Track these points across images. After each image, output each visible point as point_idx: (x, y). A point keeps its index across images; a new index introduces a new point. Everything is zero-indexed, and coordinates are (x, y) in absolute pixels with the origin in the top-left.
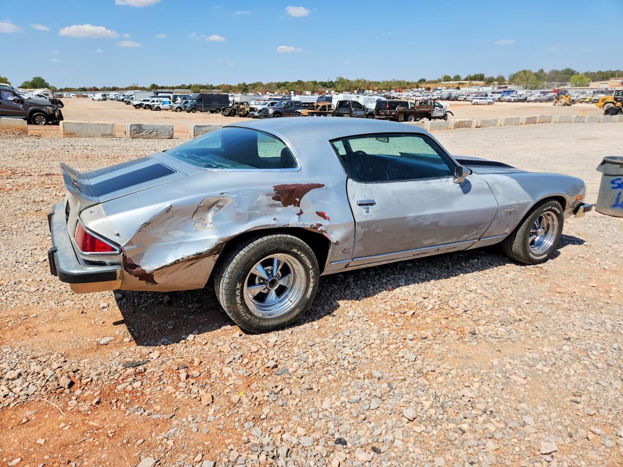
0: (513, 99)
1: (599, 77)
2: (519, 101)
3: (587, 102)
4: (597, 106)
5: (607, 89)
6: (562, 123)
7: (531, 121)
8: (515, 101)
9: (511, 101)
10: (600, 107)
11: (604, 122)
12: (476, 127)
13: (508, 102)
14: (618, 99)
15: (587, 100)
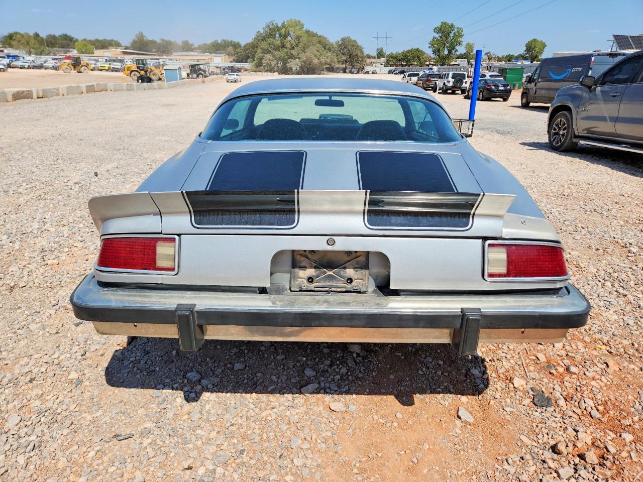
0: (26, 65)
1: (98, 46)
2: (34, 67)
3: (107, 70)
4: (124, 74)
5: (117, 58)
6: (120, 91)
7: (91, 89)
8: (29, 68)
9: (24, 68)
10: (128, 75)
11: (149, 89)
12: (38, 98)
13: (21, 68)
14: (141, 68)
15: (107, 68)
